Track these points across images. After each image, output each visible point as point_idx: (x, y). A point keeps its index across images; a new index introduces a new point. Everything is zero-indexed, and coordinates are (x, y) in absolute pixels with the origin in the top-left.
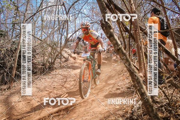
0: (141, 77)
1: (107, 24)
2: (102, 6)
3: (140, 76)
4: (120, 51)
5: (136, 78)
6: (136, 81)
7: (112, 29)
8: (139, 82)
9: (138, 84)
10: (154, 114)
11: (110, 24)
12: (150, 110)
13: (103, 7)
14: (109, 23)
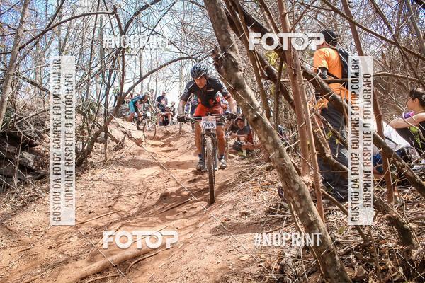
0: (308, 185)
1: (230, 58)
2: (217, 14)
3: (304, 182)
4: (259, 122)
5: (297, 187)
6: (295, 194)
7: (241, 71)
8: (304, 197)
9: (300, 201)
10: (338, 271)
11: (236, 58)
12: (329, 261)
13: (219, 18)
14: (232, 57)
